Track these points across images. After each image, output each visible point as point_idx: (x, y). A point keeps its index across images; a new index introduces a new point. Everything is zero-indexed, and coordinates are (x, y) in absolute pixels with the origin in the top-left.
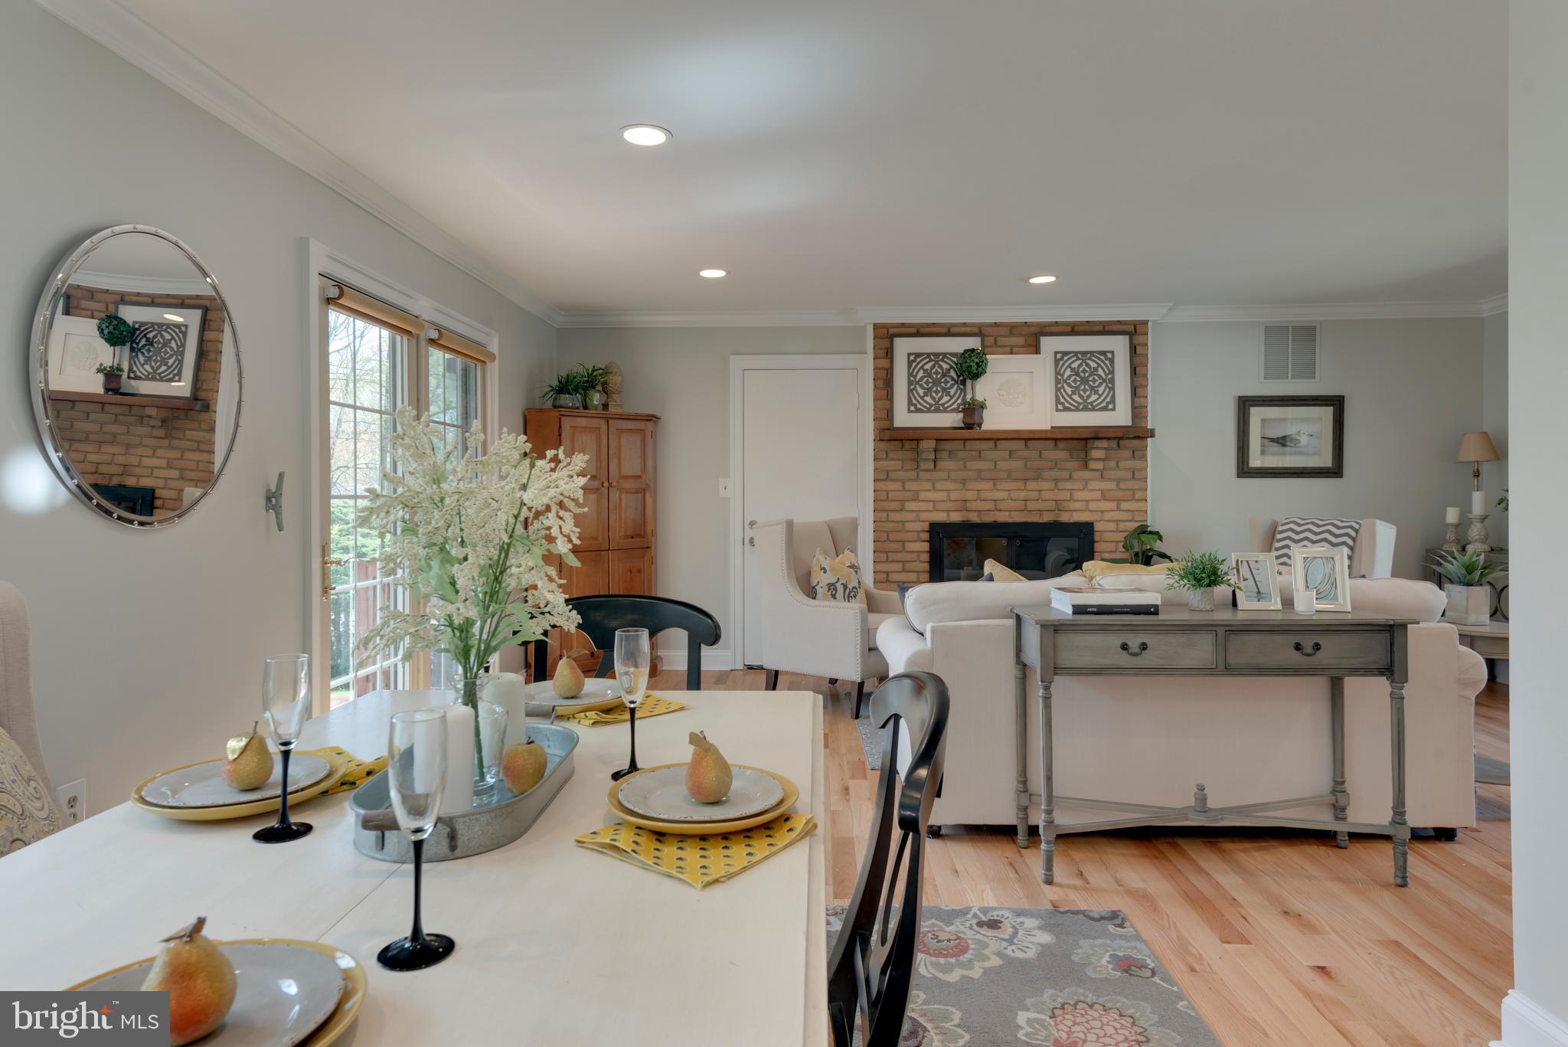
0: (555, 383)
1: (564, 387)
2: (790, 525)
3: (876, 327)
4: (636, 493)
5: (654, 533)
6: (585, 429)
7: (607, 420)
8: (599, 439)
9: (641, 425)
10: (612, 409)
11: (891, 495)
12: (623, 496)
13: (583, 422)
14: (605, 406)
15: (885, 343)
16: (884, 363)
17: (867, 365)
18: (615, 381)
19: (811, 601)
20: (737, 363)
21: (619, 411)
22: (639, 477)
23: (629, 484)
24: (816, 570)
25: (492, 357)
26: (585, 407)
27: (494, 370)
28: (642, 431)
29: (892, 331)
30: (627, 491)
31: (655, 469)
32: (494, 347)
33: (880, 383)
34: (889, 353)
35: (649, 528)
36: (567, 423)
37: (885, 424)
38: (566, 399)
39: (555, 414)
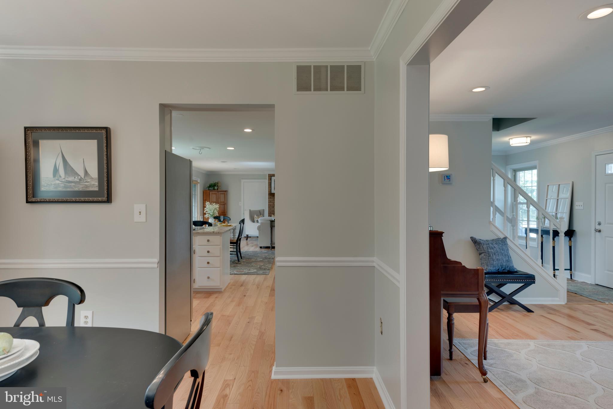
0: (209, 186)
1: (210, 186)
2: (250, 210)
3: (269, 175)
4: (223, 205)
5: (227, 212)
6: (214, 194)
7: (218, 192)
8: (216, 196)
9: (224, 193)
10: (219, 190)
11: (271, 205)
12: (221, 205)
13: (213, 192)
14: (218, 189)
15: (270, 178)
16: (270, 181)
17: (267, 181)
18: (219, 184)
19: (254, 223)
20: (243, 181)
21: (220, 190)
22: (224, 202)
23: (222, 203)
24: (255, 218)
25: (199, 183)
26: (214, 190)
27: (199, 185)
28: (224, 194)
29: (271, 175)
30: (222, 205)
31: (227, 201)
32: (199, 181)
33: (269, 185)
34: (271, 179)
35: (226, 211)
36: (211, 193)
37: (270, 192)
38: (210, 188)
39: (209, 191)
